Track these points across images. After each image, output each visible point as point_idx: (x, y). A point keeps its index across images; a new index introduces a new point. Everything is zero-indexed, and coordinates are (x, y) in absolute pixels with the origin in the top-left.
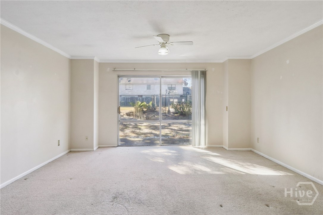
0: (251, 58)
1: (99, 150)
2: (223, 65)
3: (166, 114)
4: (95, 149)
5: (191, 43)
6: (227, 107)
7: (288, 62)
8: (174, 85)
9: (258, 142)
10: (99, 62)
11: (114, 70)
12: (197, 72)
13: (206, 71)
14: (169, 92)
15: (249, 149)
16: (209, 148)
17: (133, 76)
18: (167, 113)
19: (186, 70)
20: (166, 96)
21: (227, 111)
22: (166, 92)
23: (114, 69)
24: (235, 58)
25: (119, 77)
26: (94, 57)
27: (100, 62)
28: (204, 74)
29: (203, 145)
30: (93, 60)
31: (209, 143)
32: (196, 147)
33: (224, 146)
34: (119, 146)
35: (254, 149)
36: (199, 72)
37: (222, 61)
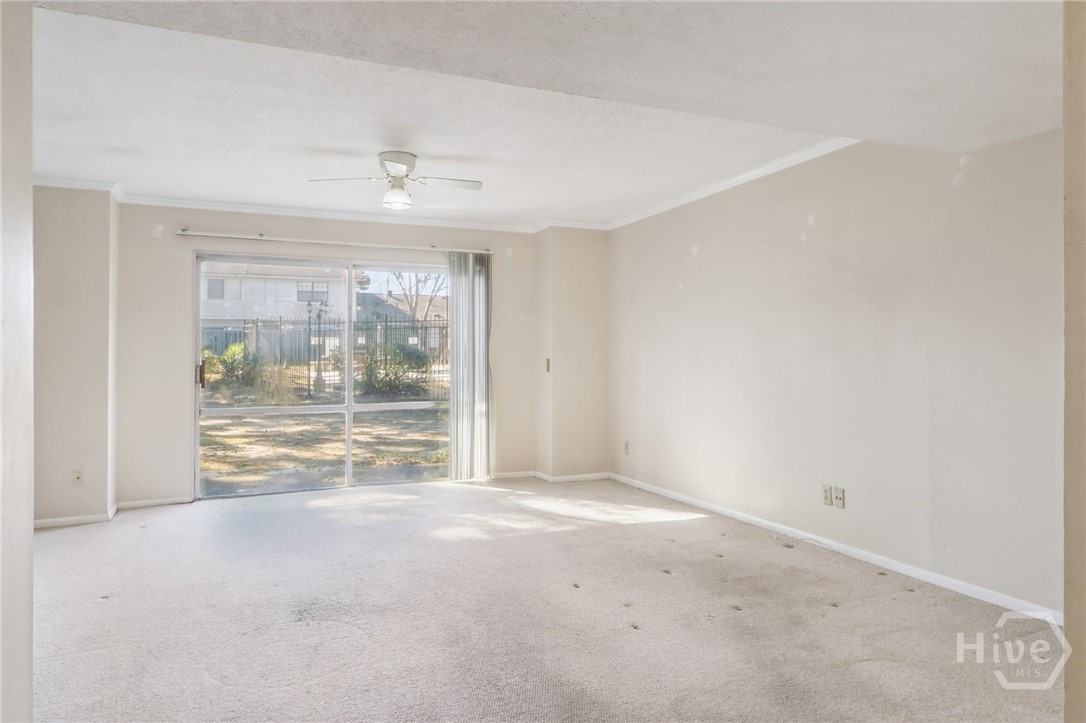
0: (608, 227)
1: (121, 516)
2: (536, 241)
3: (309, 390)
4: (111, 512)
5: (477, 185)
6: (548, 360)
7: (695, 250)
8: (320, 285)
9: (627, 453)
10: (121, 201)
11: (184, 233)
12: (466, 256)
13: (489, 256)
14: (321, 311)
15: (605, 475)
16: (498, 481)
17: (255, 258)
18: (312, 388)
19: (433, 249)
20: (310, 324)
21: (548, 371)
22: (310, 311)
23: (184, 230)
24: (569, 225)
25: (199, 257)
26: (114, 183)
27: (127, 201)
28: (483, 262)
29: (481, 476)
30: (107, 194)
31: (499, 469)
32: (463, 480)
33: (539, 474)
34: (200, 499)
35: (616, 473)
36: (471, 255)
37: (531, 230)
